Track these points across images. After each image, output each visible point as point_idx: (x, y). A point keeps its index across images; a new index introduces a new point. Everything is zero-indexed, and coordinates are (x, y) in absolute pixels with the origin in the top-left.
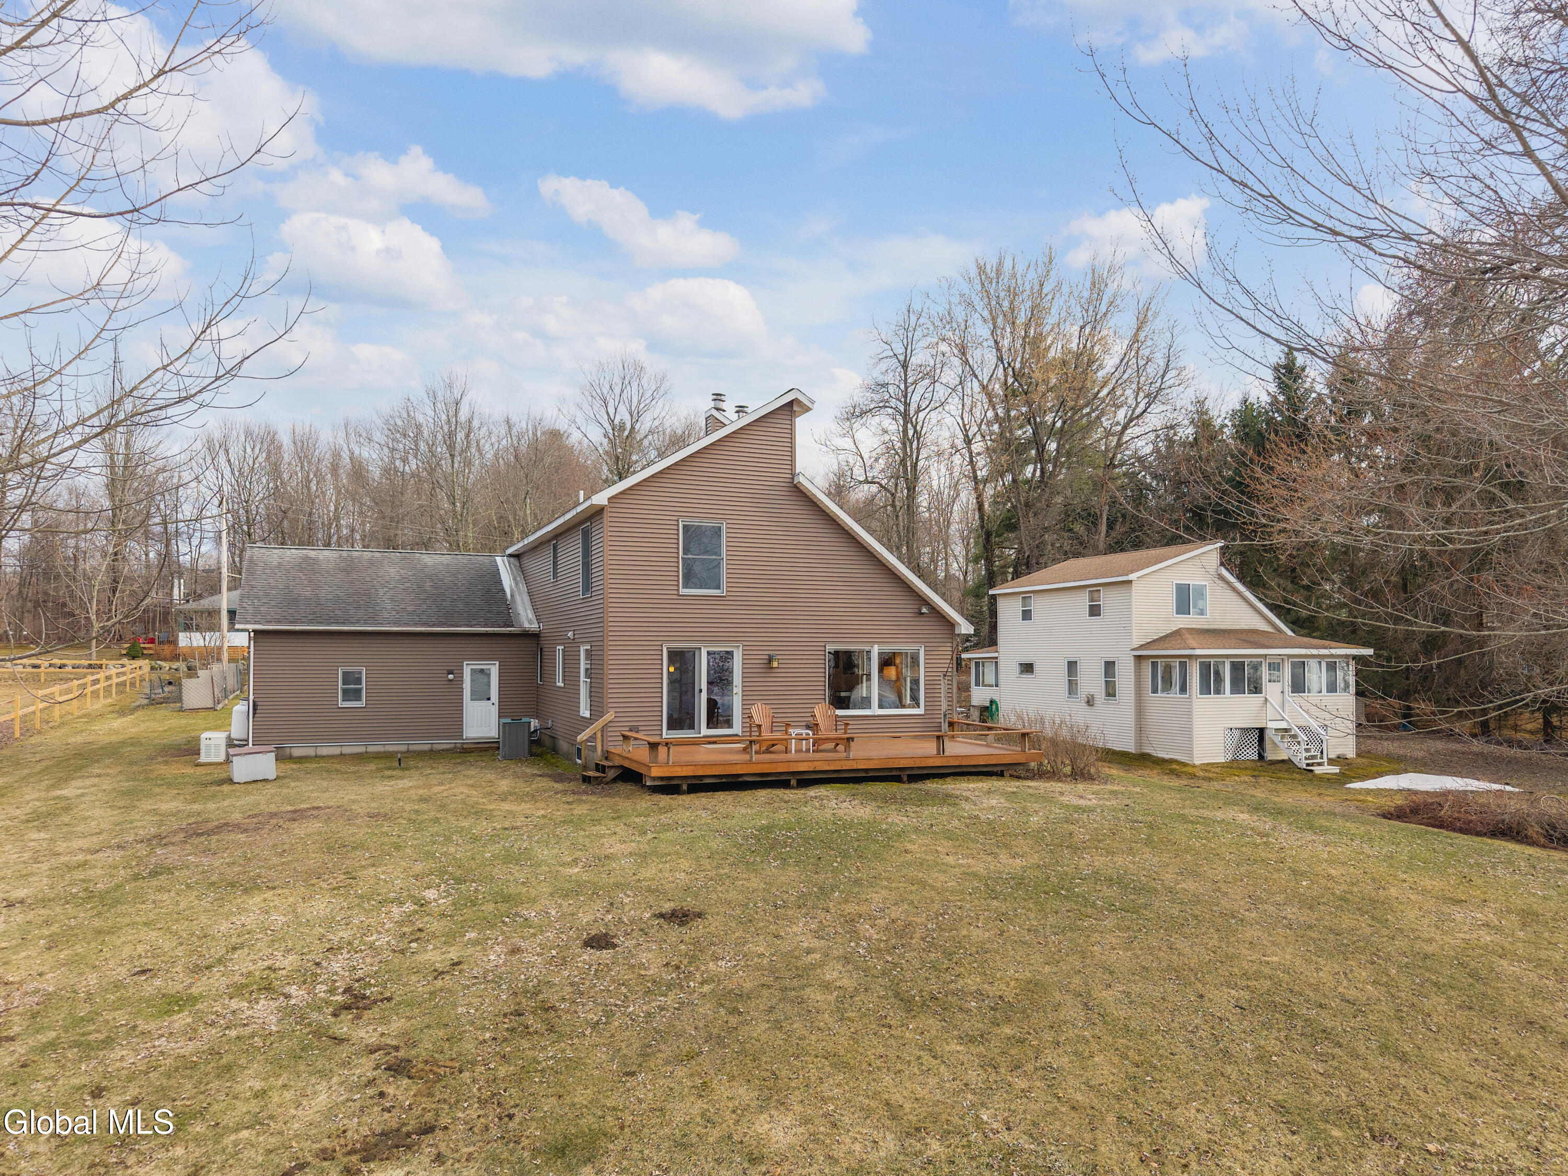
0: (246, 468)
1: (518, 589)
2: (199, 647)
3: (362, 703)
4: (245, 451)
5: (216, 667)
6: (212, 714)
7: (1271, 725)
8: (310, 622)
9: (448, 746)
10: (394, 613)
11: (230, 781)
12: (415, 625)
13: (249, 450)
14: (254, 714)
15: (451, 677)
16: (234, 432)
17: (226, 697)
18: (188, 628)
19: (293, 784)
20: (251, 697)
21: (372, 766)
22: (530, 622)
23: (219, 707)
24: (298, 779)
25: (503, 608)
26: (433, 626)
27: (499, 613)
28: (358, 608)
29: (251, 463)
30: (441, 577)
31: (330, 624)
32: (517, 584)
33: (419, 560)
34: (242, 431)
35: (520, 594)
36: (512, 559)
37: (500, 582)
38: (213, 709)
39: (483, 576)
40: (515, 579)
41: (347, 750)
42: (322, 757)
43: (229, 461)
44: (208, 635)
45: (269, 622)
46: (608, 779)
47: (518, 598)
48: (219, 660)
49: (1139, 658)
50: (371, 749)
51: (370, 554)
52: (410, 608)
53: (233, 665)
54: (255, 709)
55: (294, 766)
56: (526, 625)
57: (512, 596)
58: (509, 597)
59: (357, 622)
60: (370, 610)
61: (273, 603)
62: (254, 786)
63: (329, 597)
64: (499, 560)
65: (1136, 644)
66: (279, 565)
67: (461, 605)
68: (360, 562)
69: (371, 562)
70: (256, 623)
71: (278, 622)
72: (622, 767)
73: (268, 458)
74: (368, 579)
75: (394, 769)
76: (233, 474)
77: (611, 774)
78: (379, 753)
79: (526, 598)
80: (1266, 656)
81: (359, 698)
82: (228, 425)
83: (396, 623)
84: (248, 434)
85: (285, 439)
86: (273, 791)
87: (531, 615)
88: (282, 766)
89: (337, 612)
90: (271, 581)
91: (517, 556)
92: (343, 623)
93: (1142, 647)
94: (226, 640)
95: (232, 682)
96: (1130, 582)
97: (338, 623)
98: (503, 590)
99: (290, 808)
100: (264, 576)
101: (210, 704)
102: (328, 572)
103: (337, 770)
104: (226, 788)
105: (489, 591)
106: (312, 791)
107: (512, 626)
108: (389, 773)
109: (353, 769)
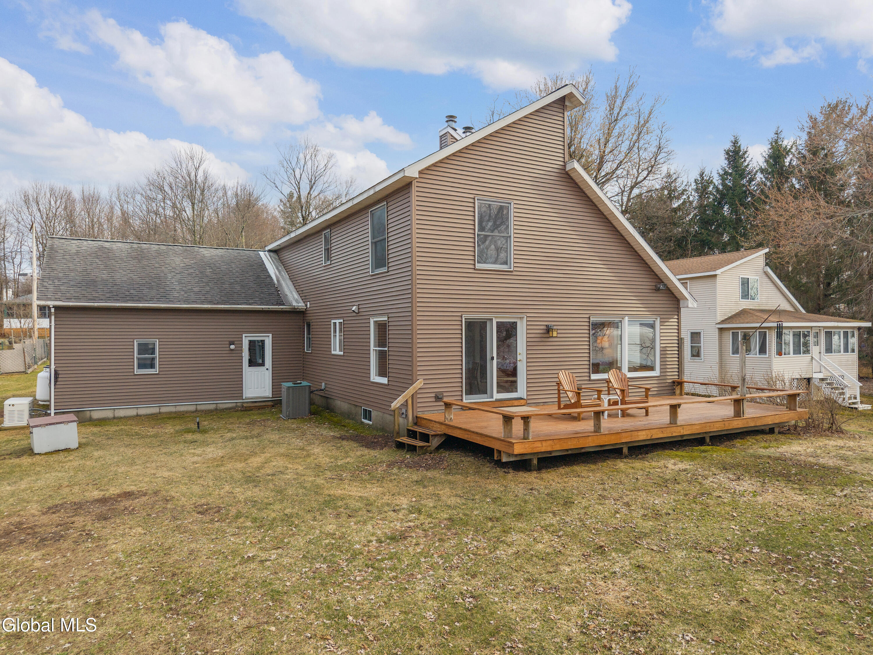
0: (51, 215)
1: (282, 276)
2: (16, 329)
3: (156, 371)
4: (50, 204)
5: (28, 341)
6: (23, 376)
7: (815, 376)
8: (108, 300)
9: (230, 405)
10: (183, 293)
11: (29, 451)
12: (202, 303)
13: (53, 203)
14: (56, 382)
15: (232, 347)
16: (43, 191)
17: (36, 363)
18: (10, 315)
19: (96, 454)
20: (53, 367)
21: (169, 429)
22: (297, 301)
23: (29, 371)
24: (99, 446)
25: (273, 290)
26: (218, 303)
27: (270, 294)
28: (151, 288)
29: (54, 211)
30: (218, 265)
31: (126, 301)
32: (280, 272)
33: (198, 252)
34: (48, 190)
35: (284, 280)
36: (272, 254)
37: (266, 270)
38: (25, 372)
39: (251, 266)
40: (277, 269)
41: (142, 412)
42: (120, 418)
43: (39, 210)
44: (23, 321)
45: (69, 299)
46: (432, 448)
47: (282, 282)
48: (31, 337)
49: (721, 330)
50: (164, 410)
51: (157, 247)
52: (196, 289)
53: (41, 340)
54: (56, 377)
55: (95, 430)
56: (295, 304)
57: (278, 281)
58: (276, 282)
59: (151, 300)
60: (162, 291)
61: (72, 283)
62: (55, 457)
63: (125, 279)
64: (262, 254)
65: (720, 319)
66: (77, 253)
67: (238, 287)
68: (149, 252)
69: (159, 253)
70: (56, 300)
71: (77, 299)
72: (445, 434)
73: (66, 208)
74: (157, 265)
75: (194, 432)
76: (42, 218)
77: (435, 442)
78: (170, 413)
79: (290, 283)
80: (811, 327)
81: (152, 366)
82: (39, 186)
83: (187, 301)
84: (52, 191)
85: (77, 195)
86: (76, 464)
87: (296, 296)
88: (83, 430)
89: (132, 291)
90: (71, 265)
91: (275, 251)
92: (138, 301)
93: (723, 322)
94: (36, 323)
95: (40, 352)
96: (715, 276)
97: (133, 301)
98: (270, 276)
99: (96, 494)
100: (64, 261)
101: (22, 369)
102: (122, 259)
103: (137, 434)
104: (26, 460)
105: (258, 277)
106: (117, 464)
107: (283, 304)
108: (189, 437)
109: (152, 431)
